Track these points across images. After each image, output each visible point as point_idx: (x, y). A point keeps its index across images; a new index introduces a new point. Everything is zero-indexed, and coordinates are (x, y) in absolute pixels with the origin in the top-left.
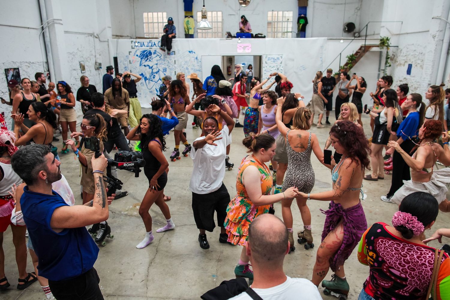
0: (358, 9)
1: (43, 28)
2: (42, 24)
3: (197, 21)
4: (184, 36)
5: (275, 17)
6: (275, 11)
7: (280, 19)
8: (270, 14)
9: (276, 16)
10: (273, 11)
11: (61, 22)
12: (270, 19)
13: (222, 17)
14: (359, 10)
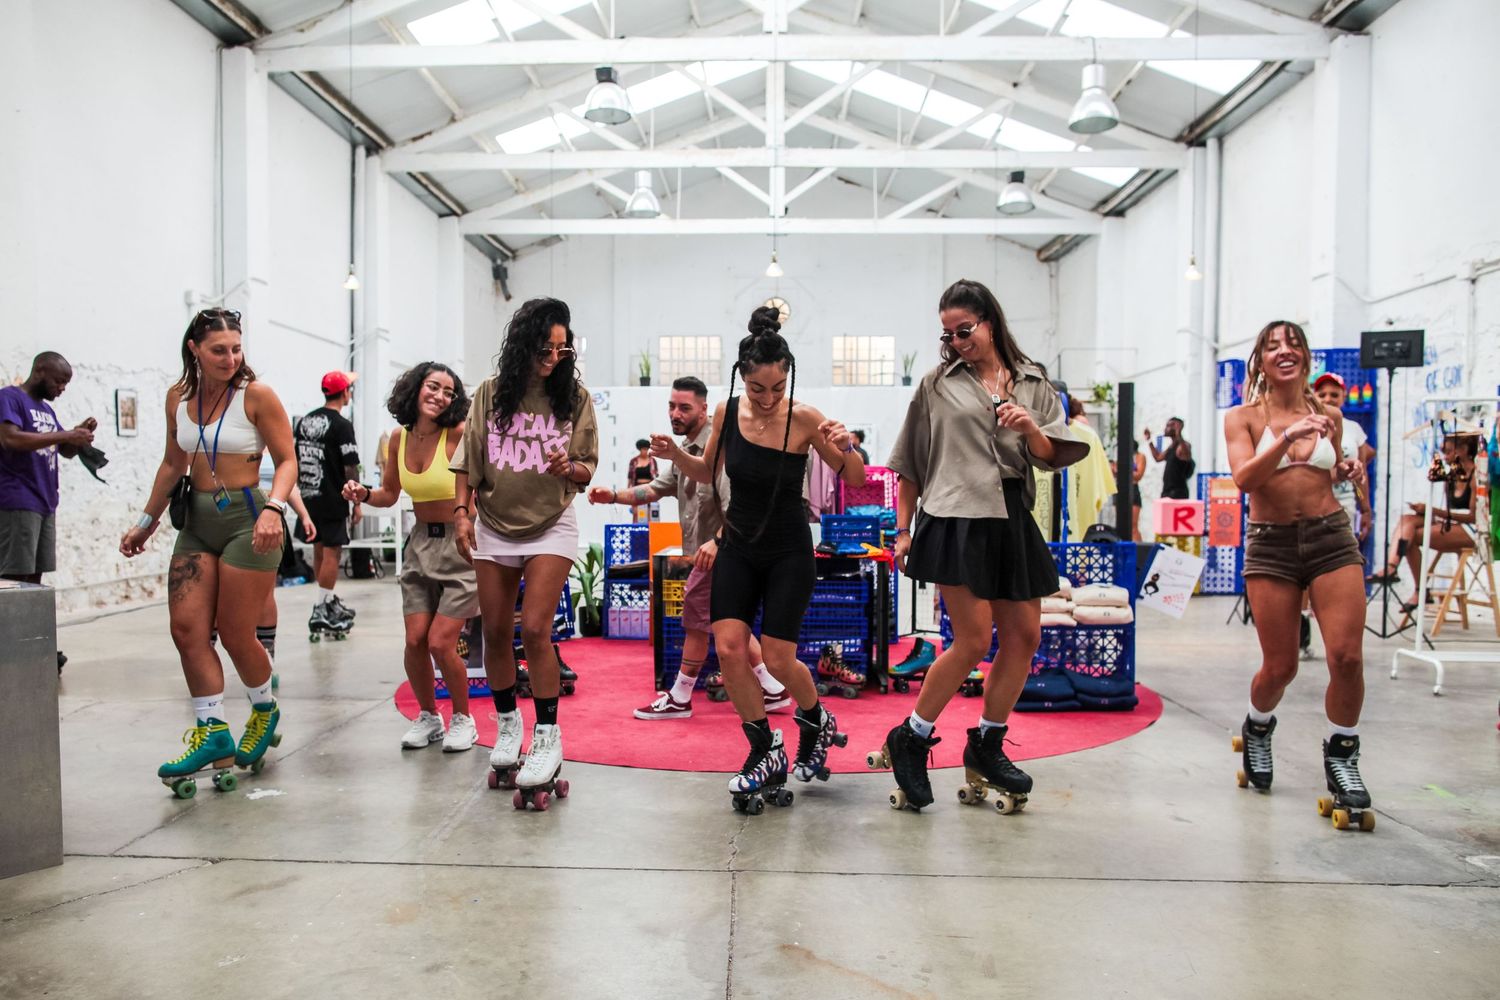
0: (1051, 332)
1: (352, 347)
2: (352, 339)
3: (658, 358)
4: (639, 382)
5: (851, 349)
6: (851, 336)
7: (864, 355)
8: (838, 342)
9: (854, 347)
10: (845, 335)
11: (387, 336)
12: (838, 355)
13: (722, 349)
14: (1054, 333)
